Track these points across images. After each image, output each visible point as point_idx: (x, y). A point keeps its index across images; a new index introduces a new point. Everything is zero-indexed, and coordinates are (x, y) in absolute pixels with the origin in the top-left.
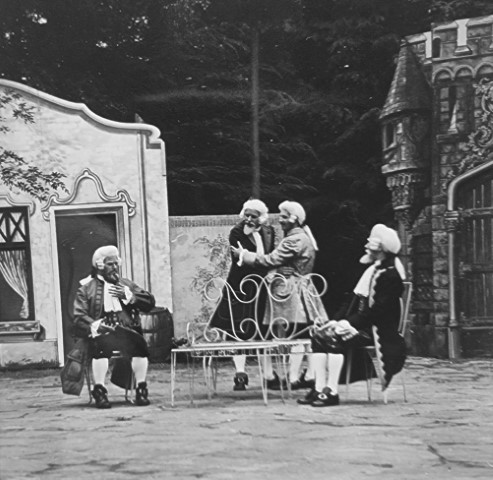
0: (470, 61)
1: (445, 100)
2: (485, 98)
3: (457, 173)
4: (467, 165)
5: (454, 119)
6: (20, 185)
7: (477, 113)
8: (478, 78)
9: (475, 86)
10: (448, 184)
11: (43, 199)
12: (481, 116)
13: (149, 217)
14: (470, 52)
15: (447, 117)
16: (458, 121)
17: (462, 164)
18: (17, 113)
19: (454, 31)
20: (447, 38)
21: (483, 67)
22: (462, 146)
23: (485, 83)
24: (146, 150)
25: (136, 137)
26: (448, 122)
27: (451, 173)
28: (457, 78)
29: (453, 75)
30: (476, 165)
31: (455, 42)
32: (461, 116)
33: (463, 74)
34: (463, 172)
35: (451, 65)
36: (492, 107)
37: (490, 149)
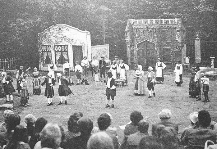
1: (135, 31)
2: (141, 31)
3: (137, 42)
6: (67, 41)
7: (140, 34)
10: (136, 44)
11: (70, 43)
13: (88, 46)
14: (139, 25)
18: (66, 29)
19: (136, 21)
21: (141, 27)
22: (138, 38)
23: (141, 29)
24: (87, 35)
25: (86, 33)
26: (136, 35)
28: (137, 28)
30: (140, 41)
31: (136, 23)
32: (138, 34)
35: (136, 26)
36: (142, 33)
37: (142, 39)
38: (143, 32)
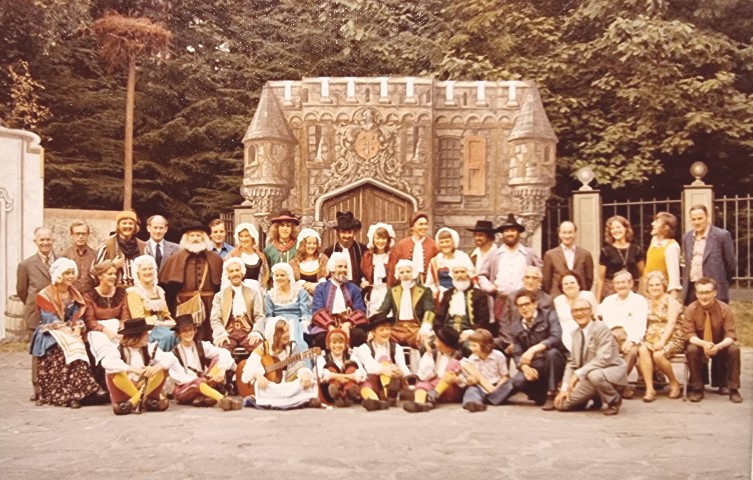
0: (331, 108)
1: (313, 135)
2: (343, 137)
3: (321, 191)
4: (330, 186)
5: (320, 150)
7: (337, 148)
8: (338, 122)
9: (335, 127)
10: (315, 201)
12: (340, 150)
13: (25, 213)
14: (332, 102)
15: (314, 148)
16: (323, 152)
17: (326, 185)
19: (319, 84)
20: (314, 90)
21: (341, 114)
22: (326, 172)
23: (342, 125)
24: (26, 154)
25: (17, 142)
26: (316, 152)
27: (317, 192)
28: (322, 121)
29: (318, 117)
30: (337, 187)
31: (320, 93)
32: (325, 149)
33: (326, 117)
34: (326, 192)
35: (318, 109)
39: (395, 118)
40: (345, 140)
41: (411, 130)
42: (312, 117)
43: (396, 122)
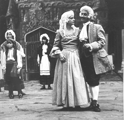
0: (28, 3)
1: (22, 13)
4: (29, 30)
5: (25, 18)
7: (30, 17)
8: (30, 8)
9: (29, 10)
10: (24, 36)
14: (28, 1)
16: (26, 19)
21: (31, 5)
22: (27, 25)
23: (32, 9)
28: (25, 8)
29: (24, 6)
32: (27, 17)
33: (26, 6)
34: (28, 32)
35: (23, 4)
36: (34, 16)
37: (34, 26)
38: (35, 13)
39: (49, 5)
40: (33, 14)
41: (55, 9)
42: (21, 7)
43: (50, 7)
